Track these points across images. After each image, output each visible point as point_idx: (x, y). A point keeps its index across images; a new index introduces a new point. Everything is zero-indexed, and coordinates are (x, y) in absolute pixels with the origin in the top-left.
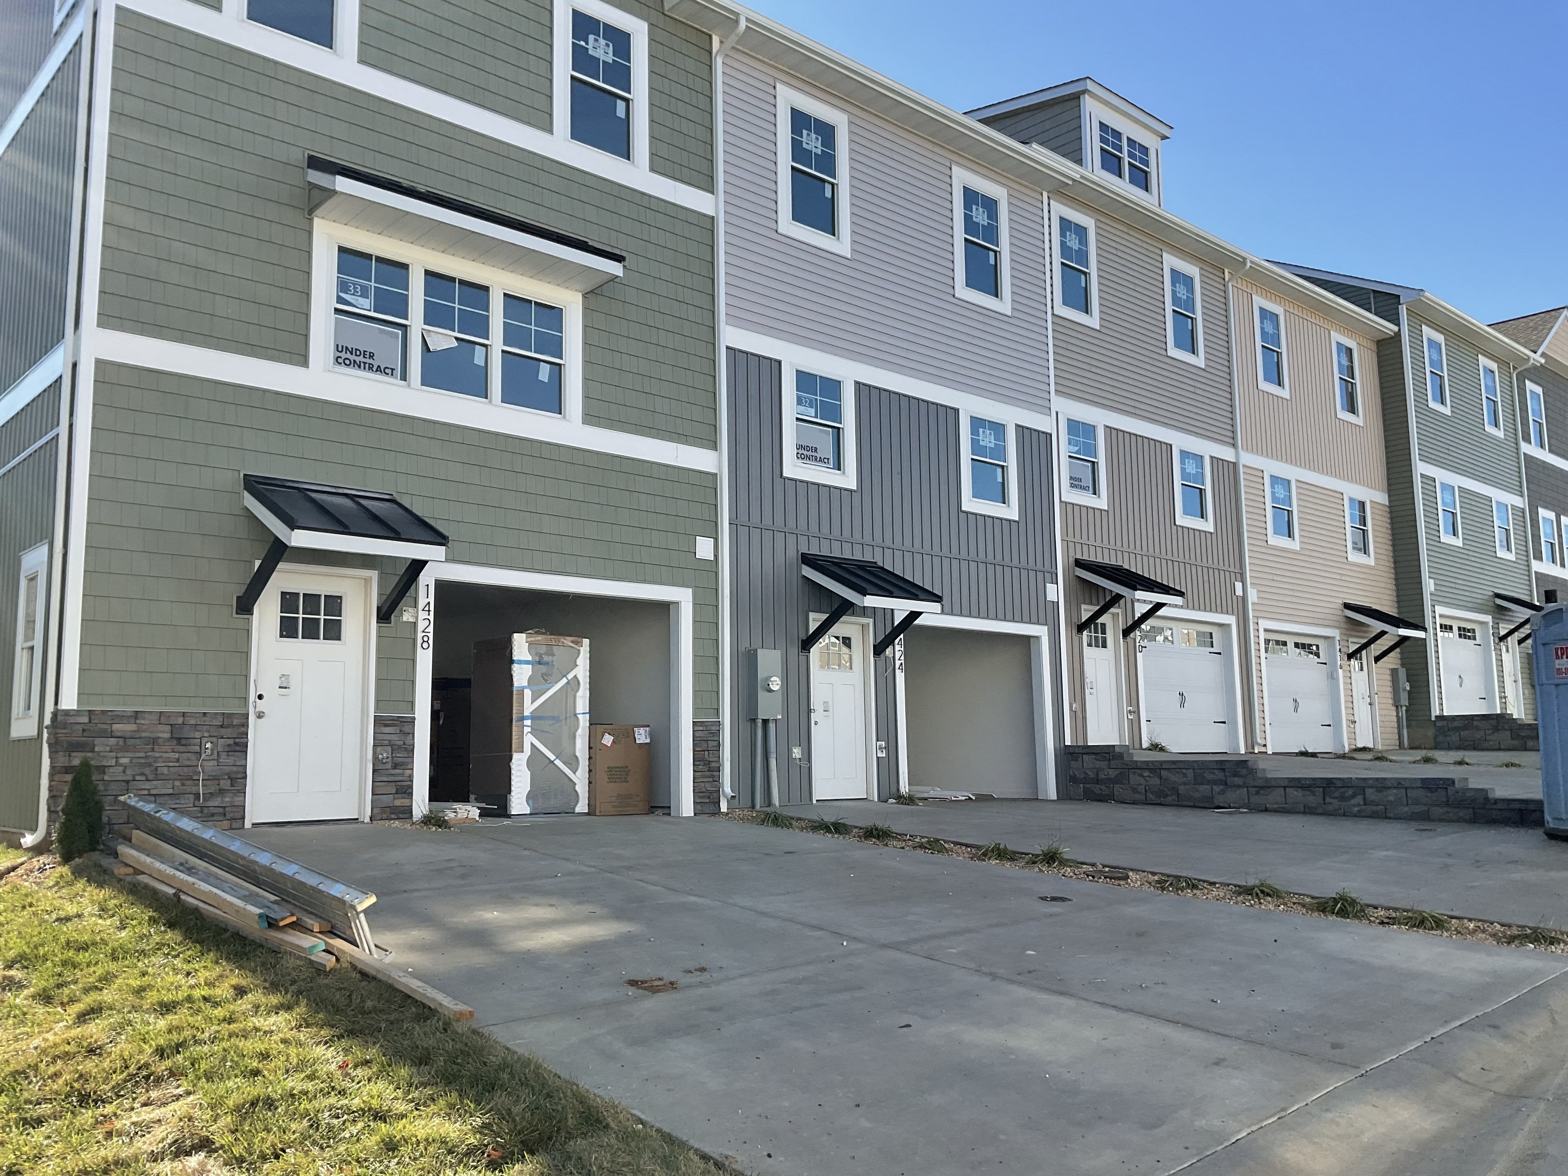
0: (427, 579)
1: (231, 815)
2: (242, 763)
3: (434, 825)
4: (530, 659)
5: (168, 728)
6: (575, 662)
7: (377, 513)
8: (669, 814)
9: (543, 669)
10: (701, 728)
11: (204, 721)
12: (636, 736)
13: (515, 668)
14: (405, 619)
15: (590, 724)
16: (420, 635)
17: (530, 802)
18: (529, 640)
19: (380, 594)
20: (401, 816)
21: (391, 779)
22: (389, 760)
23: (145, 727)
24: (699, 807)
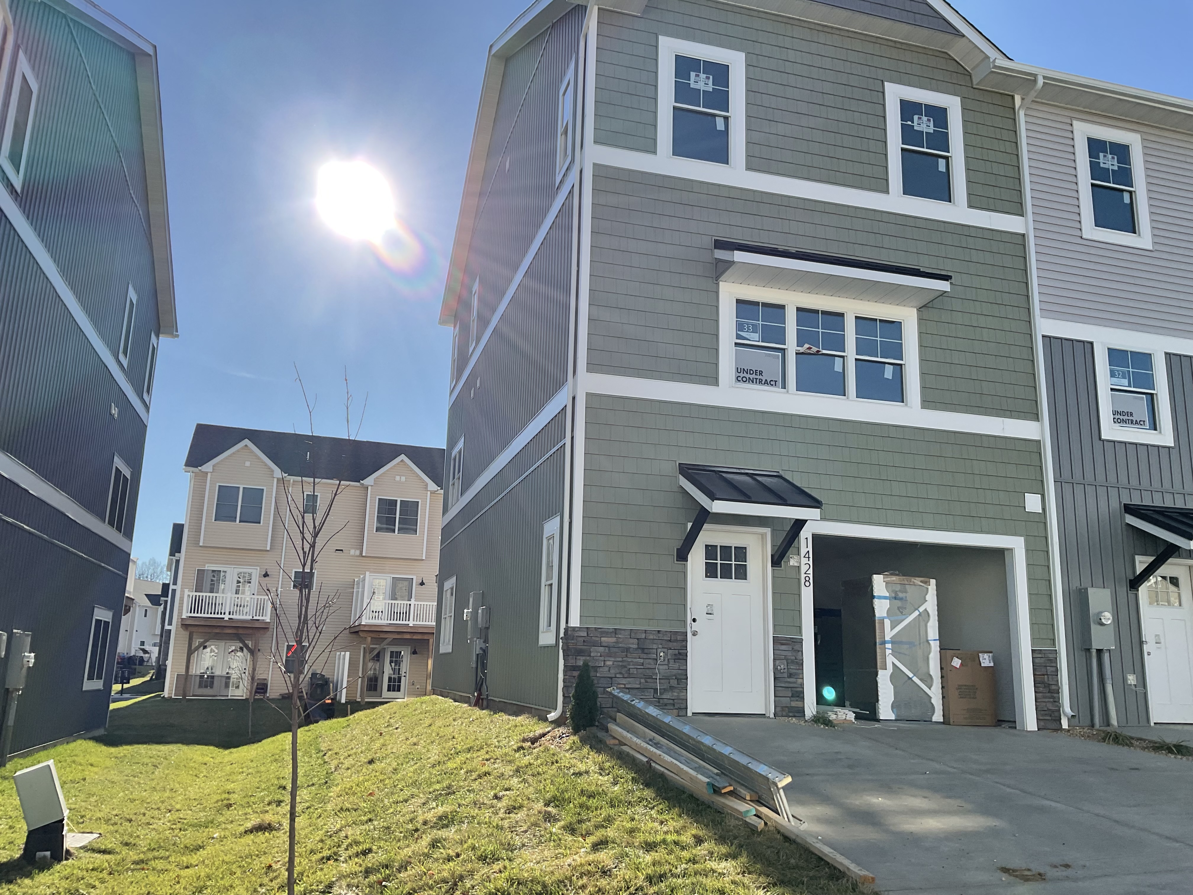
0: (806, 533)
1: (678, 706)
2: (684, 667)
3: (822, 724)
4: (888, 595)
5: (636, 641)
6: (925, 598)
7: (769, 486)
8: (1016, 728)
9: (898, 603)
10: (1040, 656)
11: (659, 637)
12: (981, 660)
13: (876, 602)
14: (791, 564)
15: (941, 649)
16: (803, 576)
17: (895, 710)
18: (885, 580)
19: (773, 546)
20: (796, 714)
21: (787, 685)
22: (786, 670)
23: (621, 640)
24: (1042, 723)
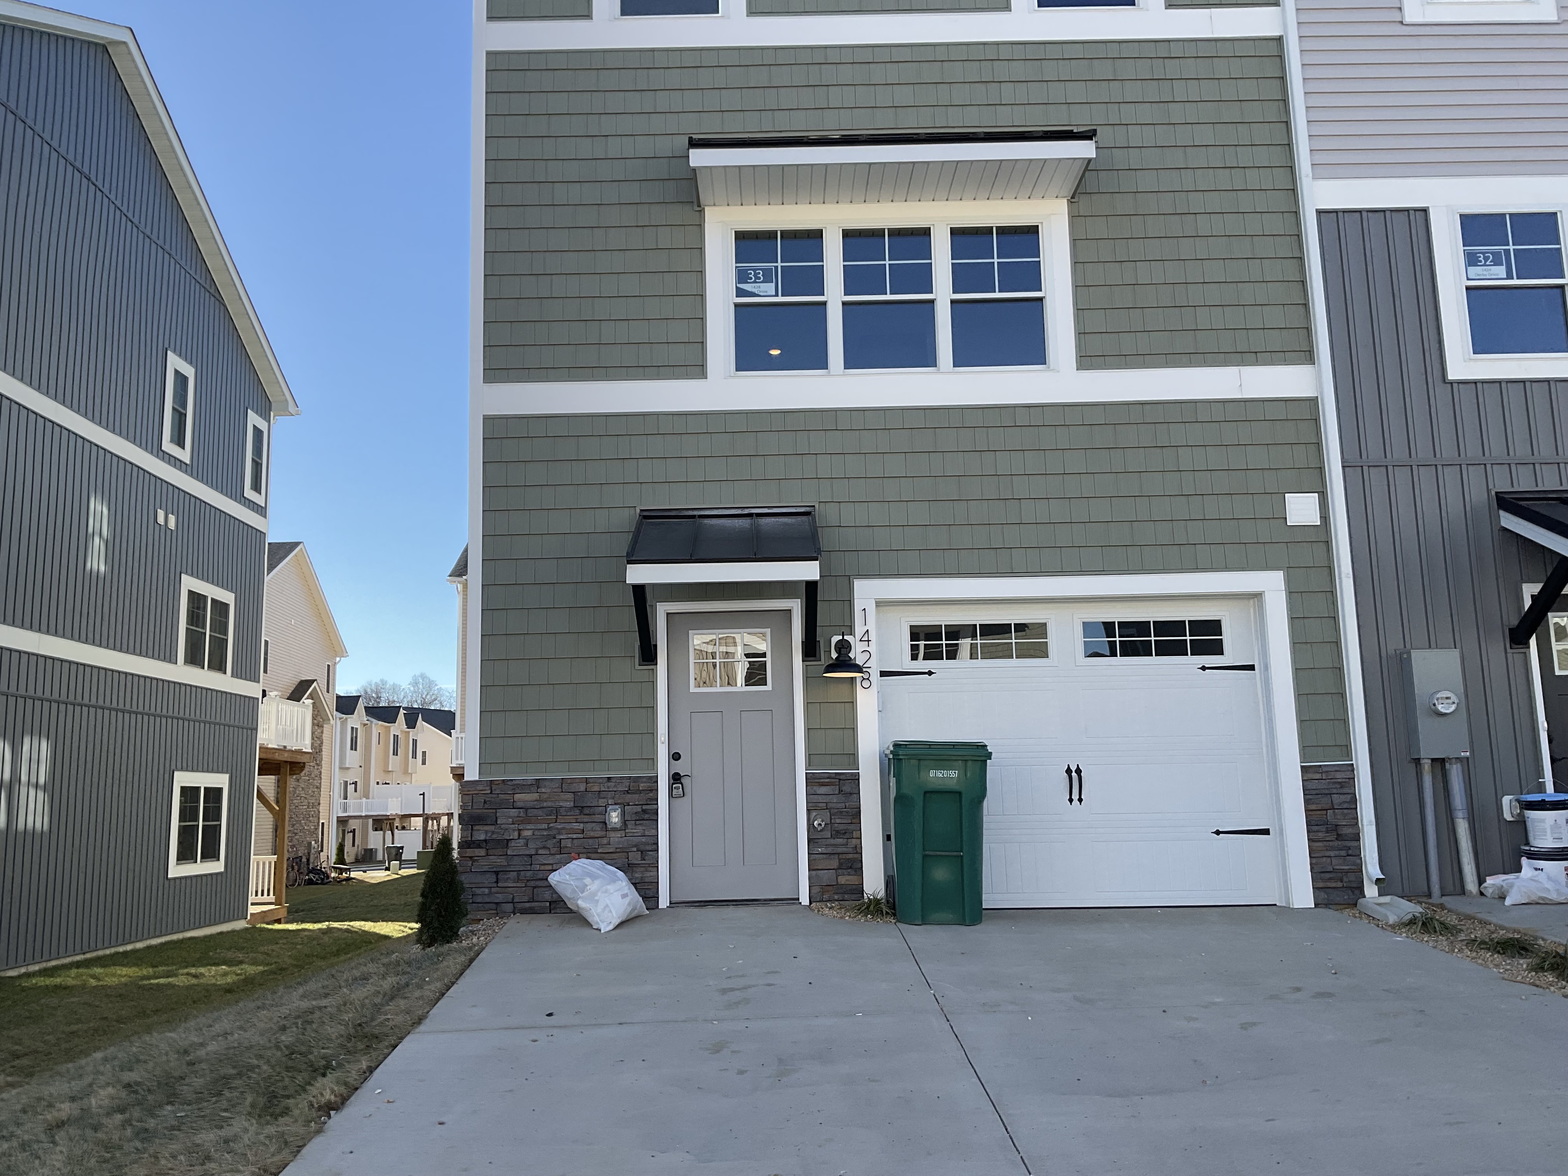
0: (863, 602)
2: (653, 832)
5: (570, 796)
10: (1318, 776)
11: (608, 787)
19: (804, 627)
20: (847, 895)
21: (829, 850)
22: (828, 826)
23: (545, 796)
24: (1323, 895)
